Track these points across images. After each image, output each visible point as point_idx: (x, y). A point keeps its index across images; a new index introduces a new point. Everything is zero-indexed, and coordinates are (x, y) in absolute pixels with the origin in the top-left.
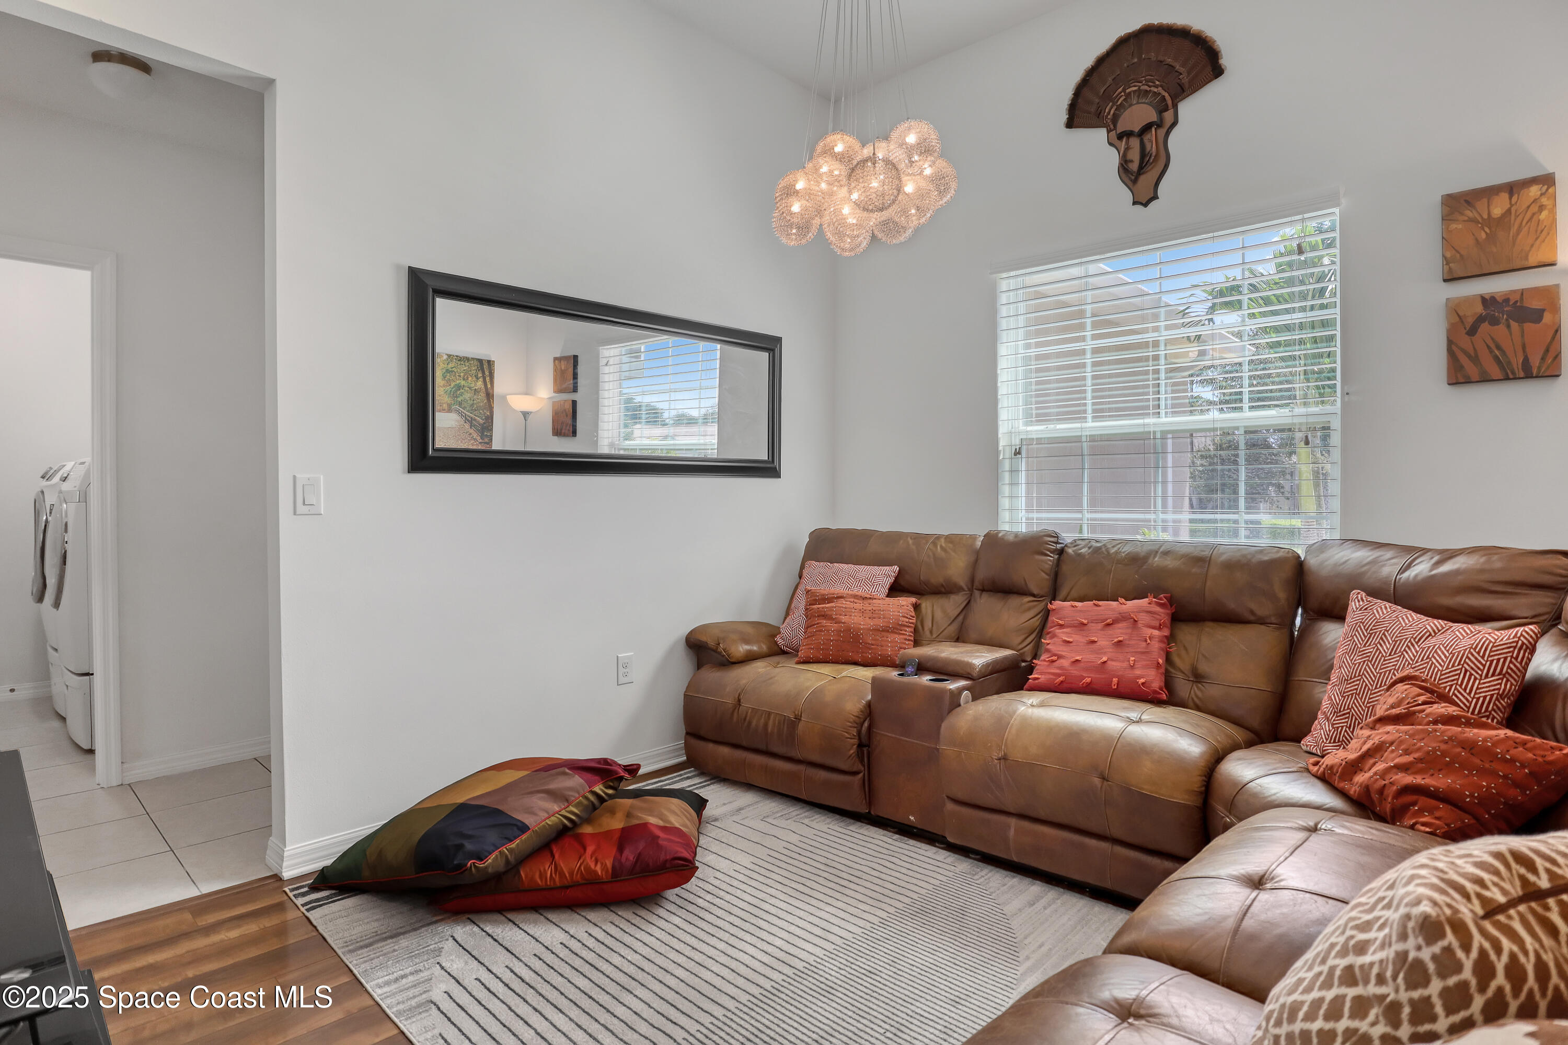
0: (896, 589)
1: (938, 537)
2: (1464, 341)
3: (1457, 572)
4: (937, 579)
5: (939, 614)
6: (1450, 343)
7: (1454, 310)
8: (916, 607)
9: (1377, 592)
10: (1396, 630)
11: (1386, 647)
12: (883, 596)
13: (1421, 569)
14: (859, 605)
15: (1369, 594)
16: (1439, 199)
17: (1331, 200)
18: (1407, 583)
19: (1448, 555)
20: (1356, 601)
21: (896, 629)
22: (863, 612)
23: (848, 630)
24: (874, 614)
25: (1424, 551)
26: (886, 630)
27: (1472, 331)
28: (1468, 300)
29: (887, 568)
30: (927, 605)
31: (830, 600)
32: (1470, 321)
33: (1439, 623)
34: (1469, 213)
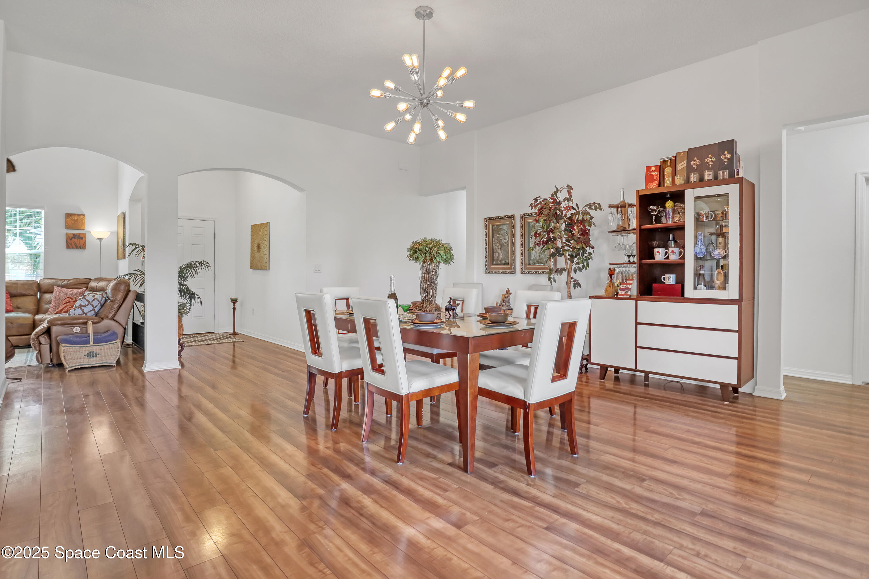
2: (69, 241)
3: (72, 282)
6: (67, 241)
7: (67, 236)
9: (59, 286)
10: (64, 291)
11: (63, 294)
13: (65, 282)
15: (58, 286)
18: (63, 285)
19: (69, 280)
20: (56, 288)
25: (65, 280)
28: (71, 234)
32: (71, 238)
33: (71, 290)
34: (71, 218)
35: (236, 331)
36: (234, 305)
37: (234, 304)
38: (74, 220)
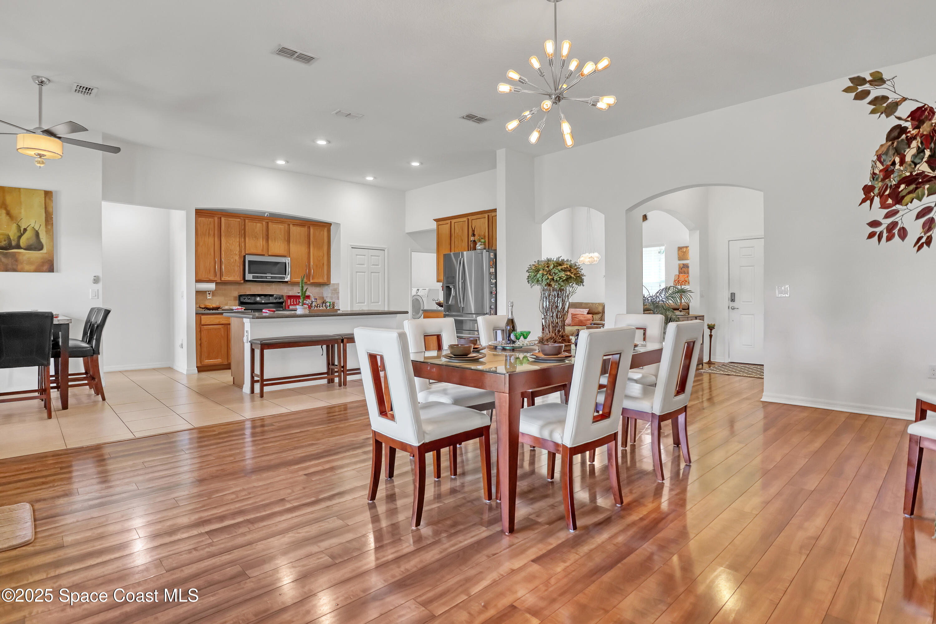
0: (588, 313)
1: (596, 303)
2: (681, 270)
4: (596, 311)
5: (597, 318)
6: (679, 270)
7: (679, 265)
8: (592, 316)
12: (586, 314)
14: (582, 316)
16: (677, 247)
17: (662, 245)
21: (589, 320)
22: (583, 317)
23: (580, 320)
24: (585, 317)
26: (587, 320)
27: (681, 269)
28: (681, 264)
29: (586, 310)
30: (594, 316)
31: (576, 315)
32: (681, 267)
34: (681, 250)
35: (712, 360)
36: (711, 332)
37: (711, 330)
38: (683, 252)
